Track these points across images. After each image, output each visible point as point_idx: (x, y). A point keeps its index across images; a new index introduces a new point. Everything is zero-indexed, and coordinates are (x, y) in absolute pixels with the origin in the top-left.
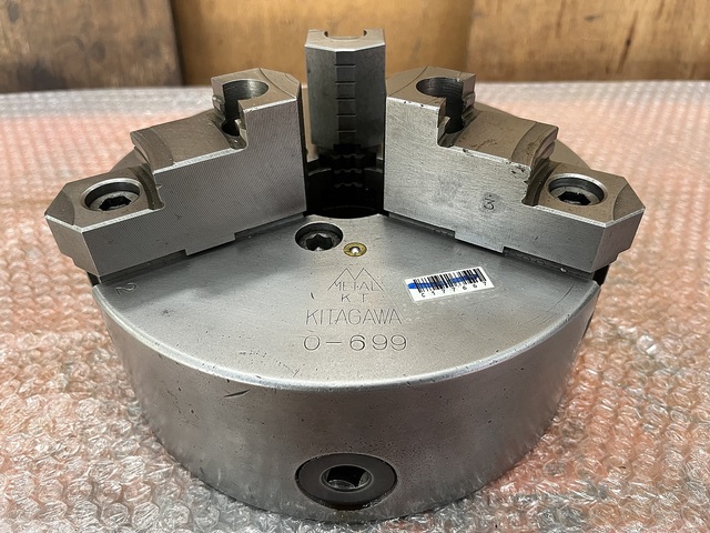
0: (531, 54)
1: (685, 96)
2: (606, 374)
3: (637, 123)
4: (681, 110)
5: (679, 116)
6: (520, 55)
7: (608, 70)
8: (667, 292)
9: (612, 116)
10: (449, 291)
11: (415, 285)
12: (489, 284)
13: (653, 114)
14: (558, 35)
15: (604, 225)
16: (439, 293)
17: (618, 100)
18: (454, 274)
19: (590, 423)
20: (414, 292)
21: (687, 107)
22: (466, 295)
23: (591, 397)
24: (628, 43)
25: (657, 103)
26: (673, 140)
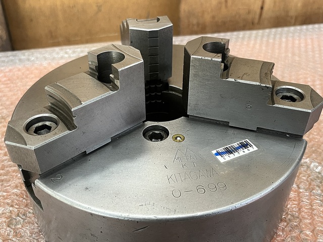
0: (214, 17)
1: (297, 34)
2: (300, 186)
3: (277, 51)
4: (297, 42)
5: (297, 45)
6: (207, 18)
7: (253, 23)
8: (317, 138)
9: (264, 48)
10: (236, 155)
11: (218, 154)
12: (255, 148)
13: (283, 45)
14: (226, 6)
15: (310, 111)
16: (232, 156)
17: (265, 39)
18: (236, 145)
19: (300, 213)
20: (219, 157)
21: (299, 40)
22: (246, 155)
23: (297, 199)
24: (262, 8)
25: (284, 40)
26: (297, 58)
